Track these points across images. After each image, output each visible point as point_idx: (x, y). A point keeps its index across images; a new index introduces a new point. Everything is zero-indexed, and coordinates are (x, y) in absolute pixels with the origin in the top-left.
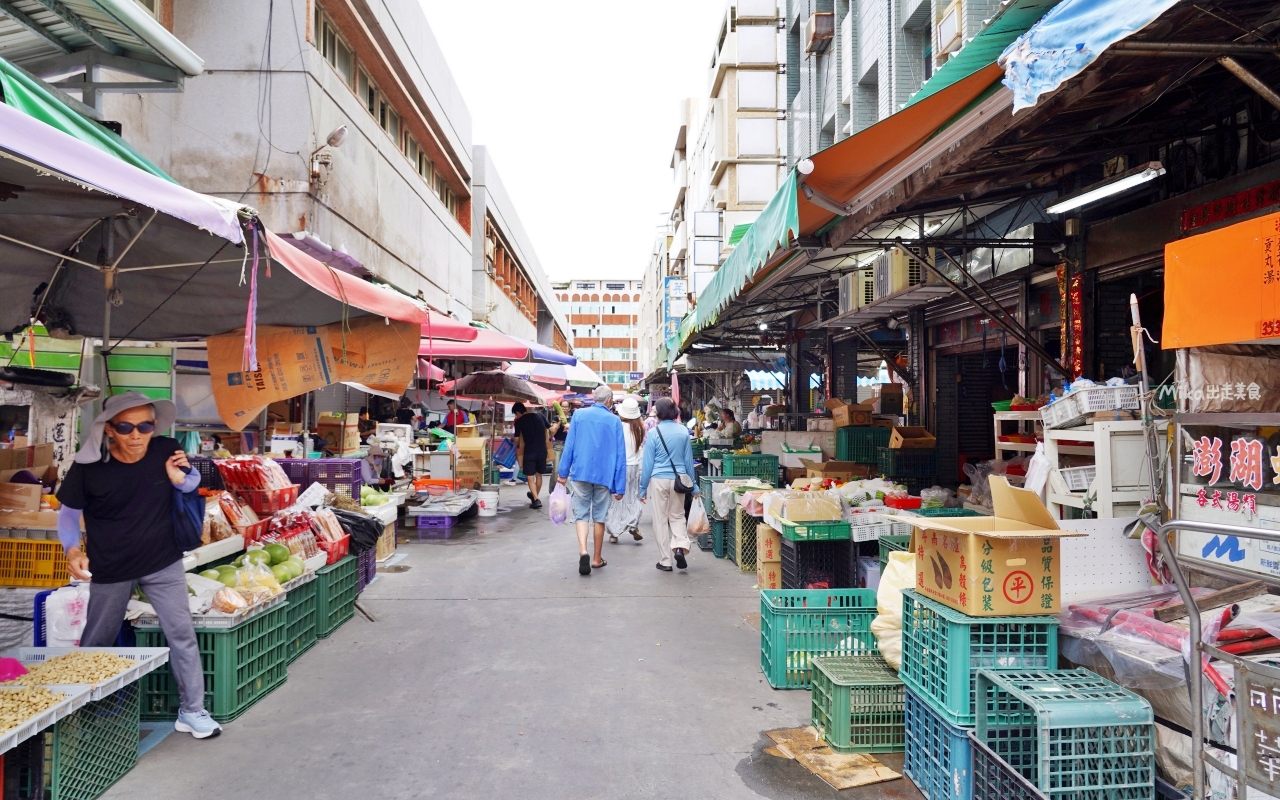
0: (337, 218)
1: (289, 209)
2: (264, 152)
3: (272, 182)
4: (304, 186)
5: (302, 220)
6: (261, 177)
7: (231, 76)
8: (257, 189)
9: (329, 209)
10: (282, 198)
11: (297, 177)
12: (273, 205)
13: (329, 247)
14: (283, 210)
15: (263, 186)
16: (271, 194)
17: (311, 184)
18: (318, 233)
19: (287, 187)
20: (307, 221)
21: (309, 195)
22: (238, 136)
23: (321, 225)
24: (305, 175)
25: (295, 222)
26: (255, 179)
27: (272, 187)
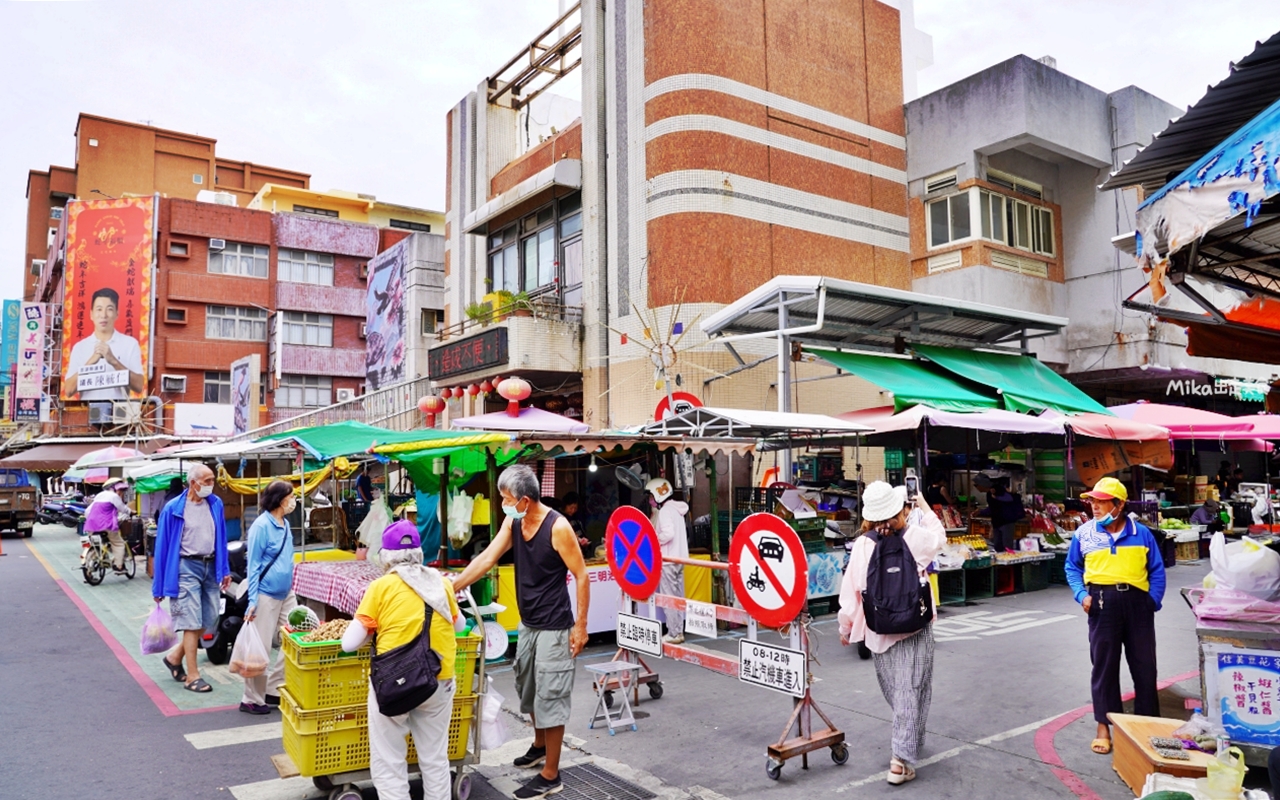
0: (1175, 347)
1: (1137, 352)
2: (1119, 319)
3: (1125, 336)
4: (1146, 336)
5: (1146, 357)
6: (1119, 334)
7: (1097, 278)
8: (1117, 342)
9: (1167, 344)
10: (1132, 345)
11: (1140, 331)
12: (1127, 350)
13: (1169, 369)
14: (1133, 353)
15: (1120, 339)
16: (1125, 343)
17: (1150, 334)
18: (1158, 362)
19: (1136, 338)
20: (1149, 357)
21: (1150, 341)
22: (1104, 312)
23: (1160, 356)
24: (1146, 329)
25: (1141, 359)
26: (1115, 336)
27: (1125, 339)
